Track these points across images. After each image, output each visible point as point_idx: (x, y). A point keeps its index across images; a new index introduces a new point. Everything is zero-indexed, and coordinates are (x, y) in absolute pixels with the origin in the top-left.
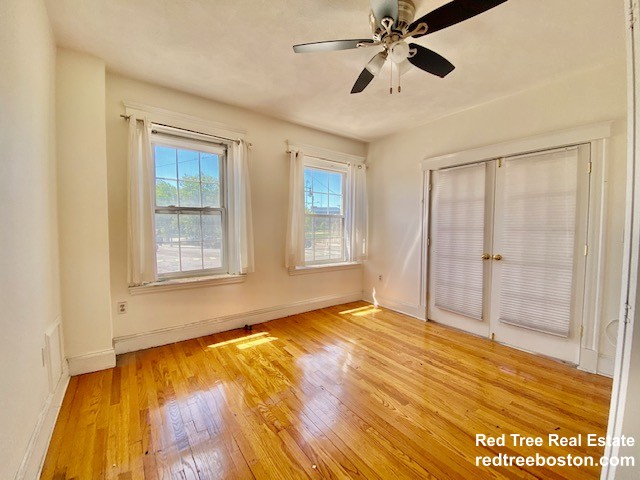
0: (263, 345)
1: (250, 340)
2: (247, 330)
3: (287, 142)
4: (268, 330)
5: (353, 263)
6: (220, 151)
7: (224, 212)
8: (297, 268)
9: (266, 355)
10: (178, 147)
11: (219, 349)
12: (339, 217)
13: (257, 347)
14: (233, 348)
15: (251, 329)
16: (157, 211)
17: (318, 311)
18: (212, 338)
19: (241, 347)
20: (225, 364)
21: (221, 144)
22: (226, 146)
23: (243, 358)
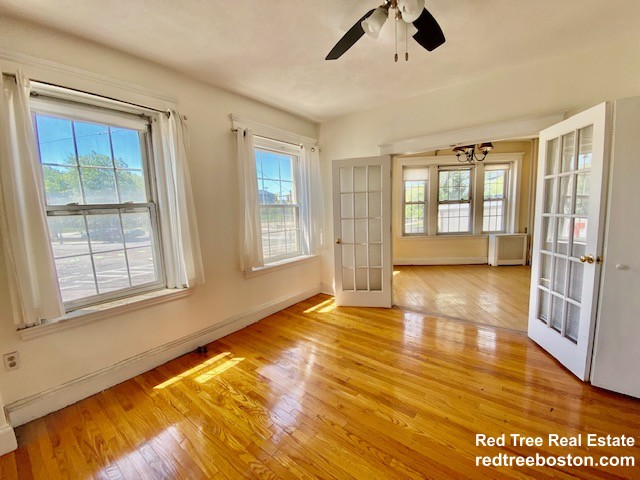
0: (228, 371)
1: (209, 367)
2: (201, 353)
3: (231, 117)
4: (228, 348)
5: (312, 255)
6: (142, 125)
7: (154, 209)
8: (254, 269)
9: (237, 386)
10: (75, 117)
11: (171, 389)
12: (292, 206)
13: (221, 375)
14: (189, 383)
15: (206, 351)
16: (49, 213)
17: (280, 314)
18: (157, 374)
19: (201, 379)
20: (185, 411)
21: (142, 116)
22: (148, 118)
23: (208, 396)
